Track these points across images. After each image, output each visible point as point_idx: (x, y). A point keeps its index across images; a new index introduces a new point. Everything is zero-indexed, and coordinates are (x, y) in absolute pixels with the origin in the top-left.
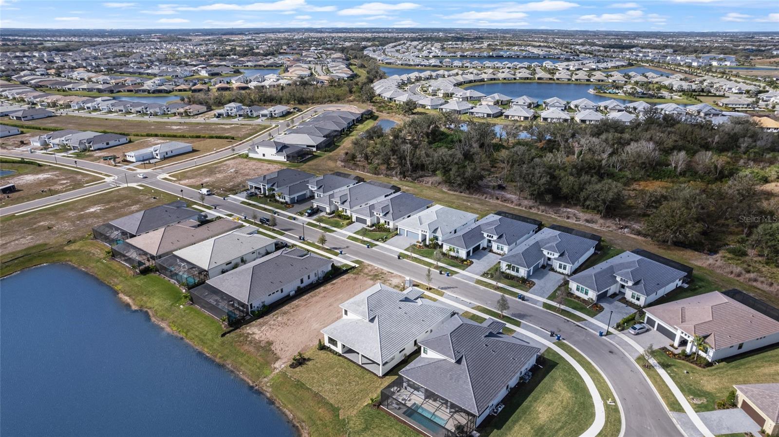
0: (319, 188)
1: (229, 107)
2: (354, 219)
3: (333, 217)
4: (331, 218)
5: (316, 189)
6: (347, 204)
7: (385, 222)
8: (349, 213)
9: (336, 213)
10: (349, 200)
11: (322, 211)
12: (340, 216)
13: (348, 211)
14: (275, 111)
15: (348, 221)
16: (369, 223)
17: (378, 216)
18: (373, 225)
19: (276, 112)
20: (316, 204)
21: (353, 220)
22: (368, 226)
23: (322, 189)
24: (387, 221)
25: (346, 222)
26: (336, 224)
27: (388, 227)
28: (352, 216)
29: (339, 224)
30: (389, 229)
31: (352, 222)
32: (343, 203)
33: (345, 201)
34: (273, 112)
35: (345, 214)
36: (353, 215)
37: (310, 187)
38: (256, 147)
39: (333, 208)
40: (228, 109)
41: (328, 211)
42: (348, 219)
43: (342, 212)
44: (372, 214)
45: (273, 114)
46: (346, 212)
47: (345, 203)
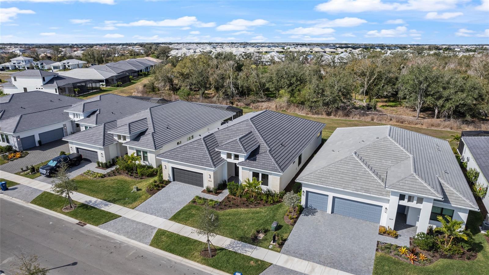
0: (89, 116)
1: (17, 61)
2: (167, 174)
3: (114, 173)
4: (109, 175)
5: (82, 118)
6: (147, 138)
7: (256, 175)
8: (152, 160)
9: (120, 161)
10: (151, 130)
11: (88, 161)
12: (131, 170)
13: (149, 155)
14: (68, 63)
15: (151, 180)
16: (209, 182)
17: (232, 160)
18: (221, 187)
19: (70, 64)
20: (74, 147)
21: (166, 177)
22: (209, 191)
23: (94, 117)
24: (261, 171)
25: (145, 184)
26: (118, 191)
27: (264, 188)
28: (160, 166)
29: (128, 190)
30: (269, 194)
31: (162, 184)
32: (137, 138)
33: (143, 133)
34: (66, 64)
35: (142, 163)
36: (163, 164)
37: (71, 116)
38: (13, 79)
39: (114, 152)
40: (15, 62)
41: (102, 159)
42: (152, 175)
43: (133, 159)
44: (215, 159)
45: (67, 66)
46: (145, 158)
47: (143, 138)
